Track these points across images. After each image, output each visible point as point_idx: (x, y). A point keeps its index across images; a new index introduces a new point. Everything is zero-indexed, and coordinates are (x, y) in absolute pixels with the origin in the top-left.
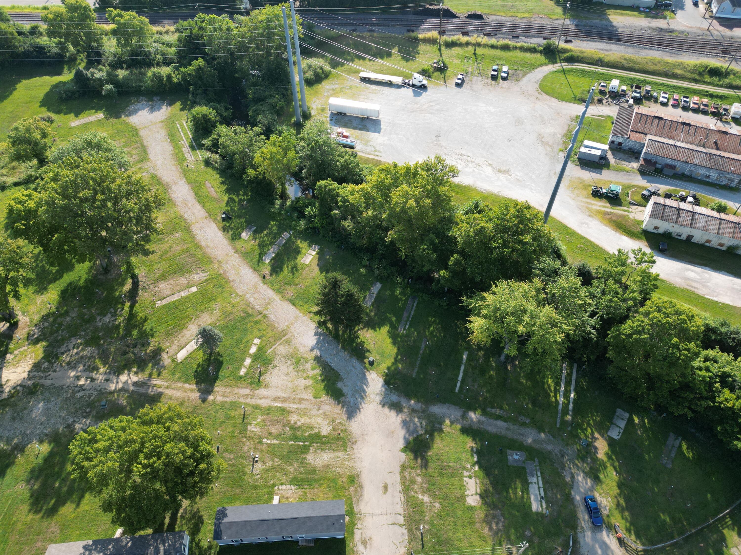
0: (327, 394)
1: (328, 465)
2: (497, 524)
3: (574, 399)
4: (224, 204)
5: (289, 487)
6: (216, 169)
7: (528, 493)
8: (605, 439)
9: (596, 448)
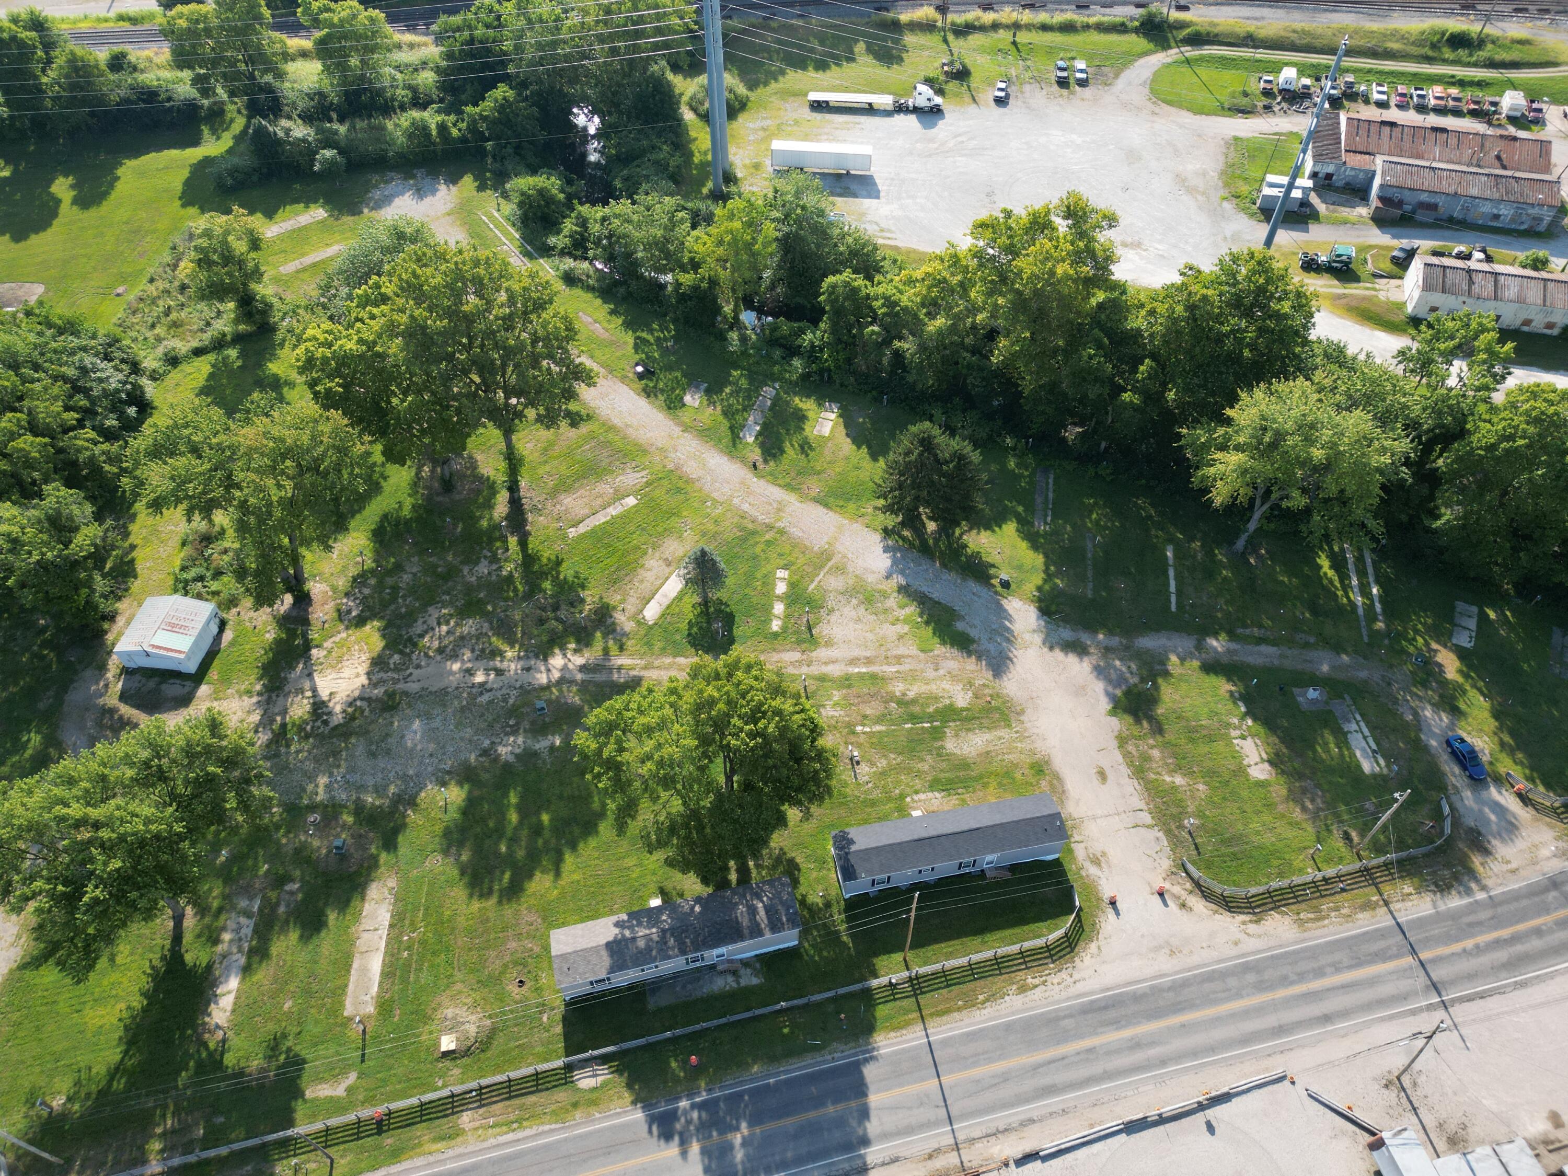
0: (943, 643)
1: (988, 753)
2: (1312, 801)
3: (1380, 596)
4: (630, 348)
5: (930, 795)
6: (590, 289)
7: (1349, 748)
8: (1451, 650)
9: (1440, 666)
